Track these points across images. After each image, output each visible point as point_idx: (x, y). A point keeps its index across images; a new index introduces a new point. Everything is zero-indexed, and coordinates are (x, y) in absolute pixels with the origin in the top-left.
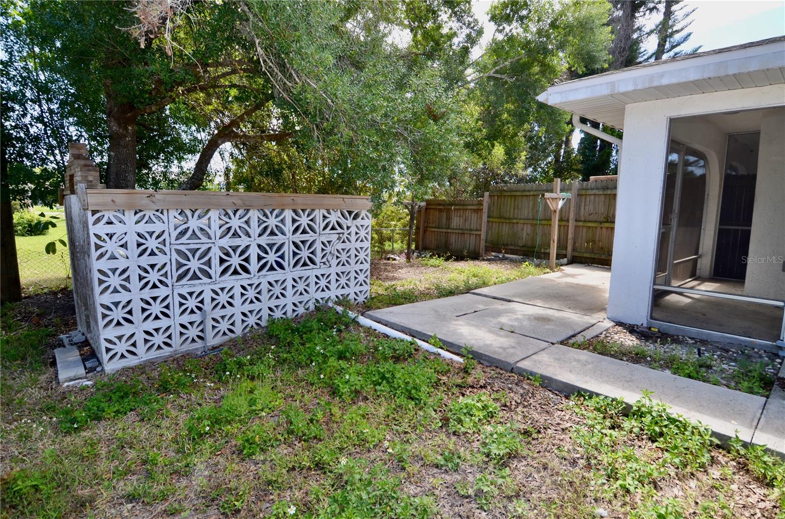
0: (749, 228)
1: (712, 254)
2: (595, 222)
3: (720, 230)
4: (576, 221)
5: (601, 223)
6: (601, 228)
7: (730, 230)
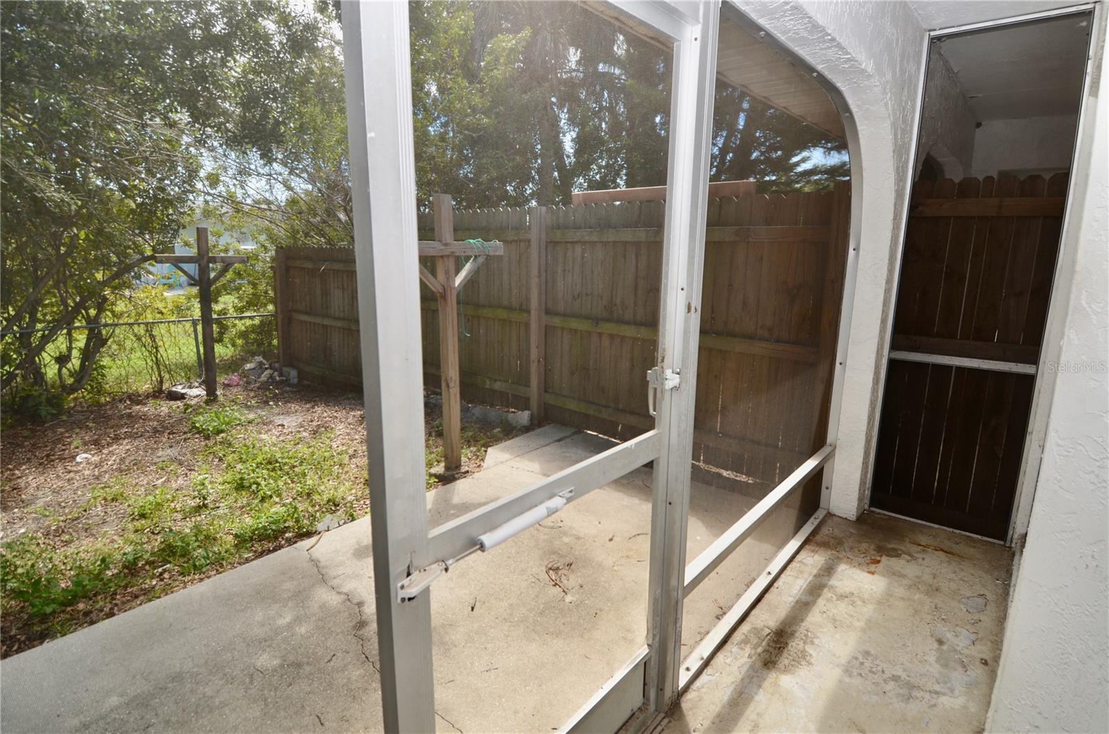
0: (1027, 369)
1: (868, 441)
2: (586, 318)
3: (892, 363)
4: (548, 312)
5: (597, 320)
6: (600, 335)
7: (948, 368)
